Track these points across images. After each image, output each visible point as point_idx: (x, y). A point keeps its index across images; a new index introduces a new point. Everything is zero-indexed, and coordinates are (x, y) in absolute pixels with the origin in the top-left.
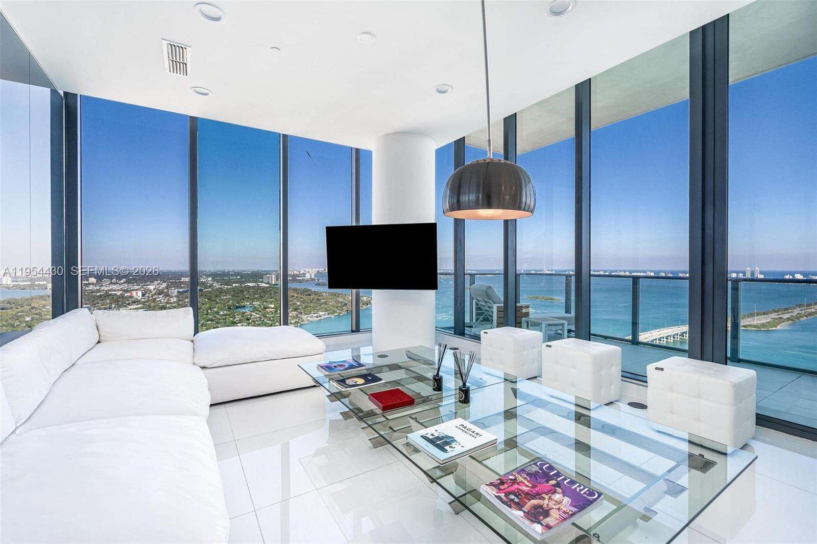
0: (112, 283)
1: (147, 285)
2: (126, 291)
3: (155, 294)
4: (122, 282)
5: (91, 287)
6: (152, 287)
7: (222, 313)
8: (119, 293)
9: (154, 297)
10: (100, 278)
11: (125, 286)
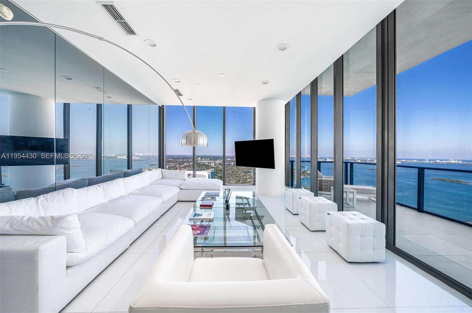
0: (205, 160)
1: (216, 161)
2: (209, 163)
3: (218, 165)
4: (208, 159)
5: (199, 161)
6: (217, 162)
7: (242, 174)
8: (207, 164)
9: (218, 166)
10: (202, 157)
11: (209, 161)
